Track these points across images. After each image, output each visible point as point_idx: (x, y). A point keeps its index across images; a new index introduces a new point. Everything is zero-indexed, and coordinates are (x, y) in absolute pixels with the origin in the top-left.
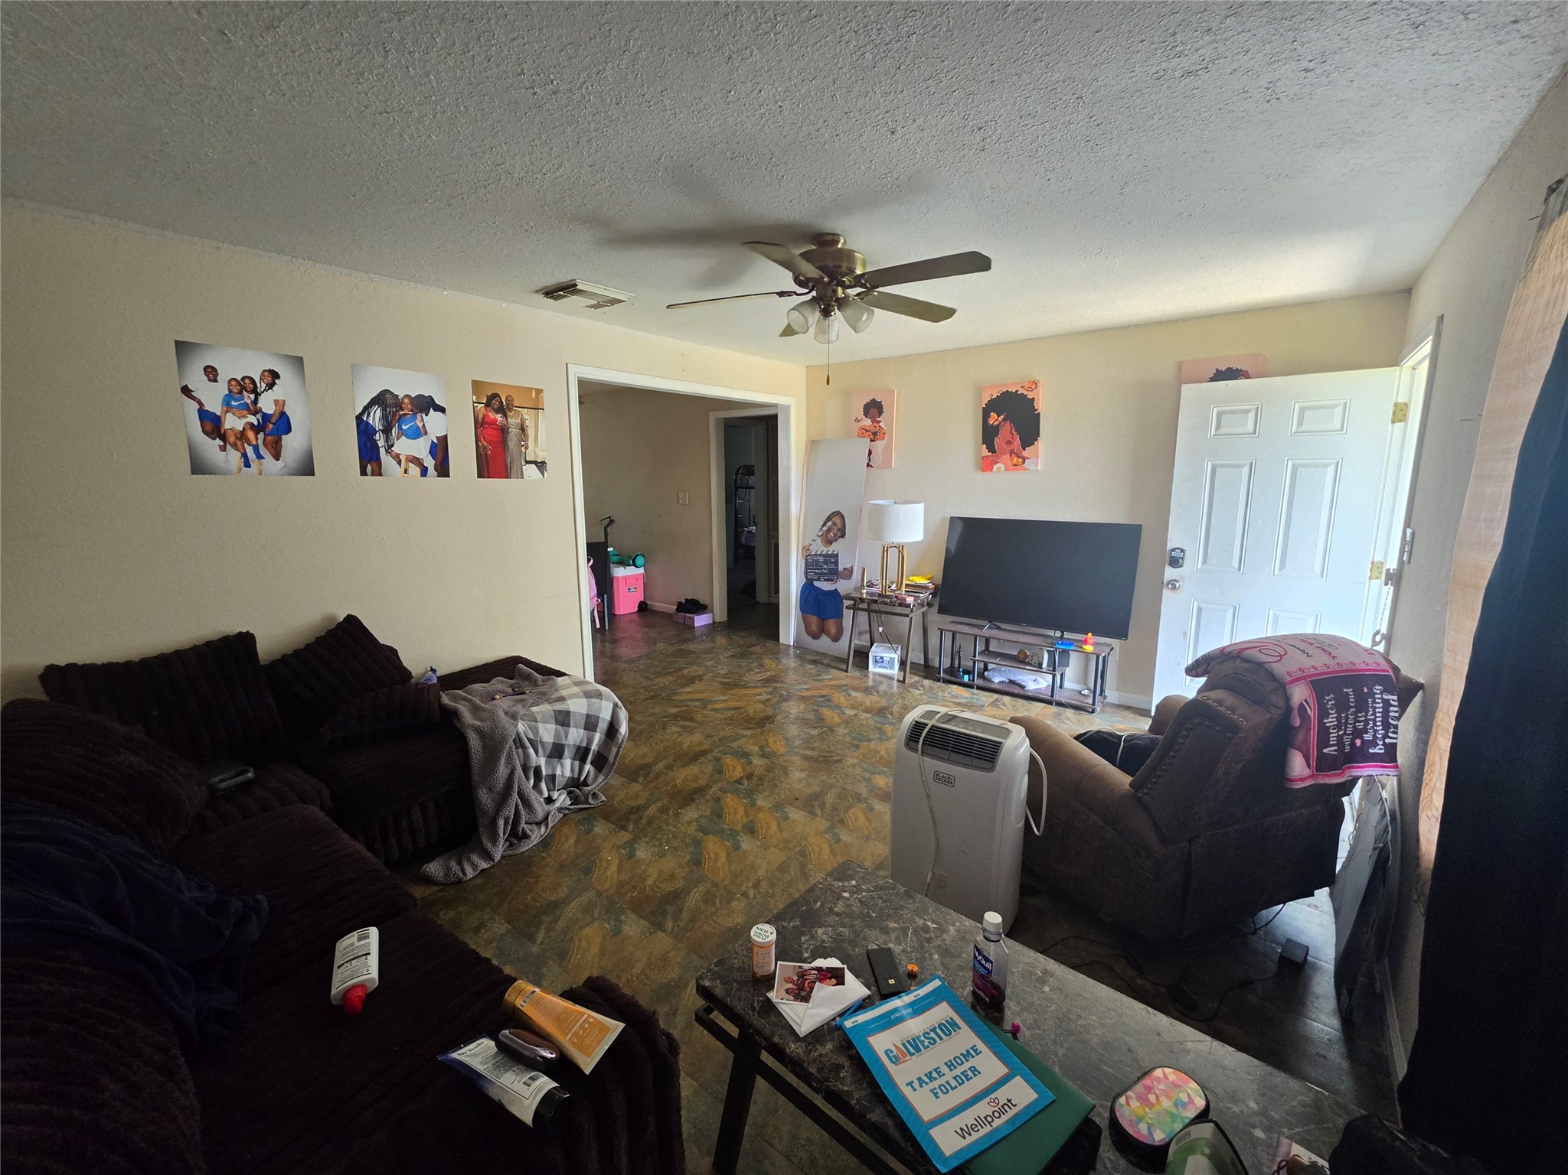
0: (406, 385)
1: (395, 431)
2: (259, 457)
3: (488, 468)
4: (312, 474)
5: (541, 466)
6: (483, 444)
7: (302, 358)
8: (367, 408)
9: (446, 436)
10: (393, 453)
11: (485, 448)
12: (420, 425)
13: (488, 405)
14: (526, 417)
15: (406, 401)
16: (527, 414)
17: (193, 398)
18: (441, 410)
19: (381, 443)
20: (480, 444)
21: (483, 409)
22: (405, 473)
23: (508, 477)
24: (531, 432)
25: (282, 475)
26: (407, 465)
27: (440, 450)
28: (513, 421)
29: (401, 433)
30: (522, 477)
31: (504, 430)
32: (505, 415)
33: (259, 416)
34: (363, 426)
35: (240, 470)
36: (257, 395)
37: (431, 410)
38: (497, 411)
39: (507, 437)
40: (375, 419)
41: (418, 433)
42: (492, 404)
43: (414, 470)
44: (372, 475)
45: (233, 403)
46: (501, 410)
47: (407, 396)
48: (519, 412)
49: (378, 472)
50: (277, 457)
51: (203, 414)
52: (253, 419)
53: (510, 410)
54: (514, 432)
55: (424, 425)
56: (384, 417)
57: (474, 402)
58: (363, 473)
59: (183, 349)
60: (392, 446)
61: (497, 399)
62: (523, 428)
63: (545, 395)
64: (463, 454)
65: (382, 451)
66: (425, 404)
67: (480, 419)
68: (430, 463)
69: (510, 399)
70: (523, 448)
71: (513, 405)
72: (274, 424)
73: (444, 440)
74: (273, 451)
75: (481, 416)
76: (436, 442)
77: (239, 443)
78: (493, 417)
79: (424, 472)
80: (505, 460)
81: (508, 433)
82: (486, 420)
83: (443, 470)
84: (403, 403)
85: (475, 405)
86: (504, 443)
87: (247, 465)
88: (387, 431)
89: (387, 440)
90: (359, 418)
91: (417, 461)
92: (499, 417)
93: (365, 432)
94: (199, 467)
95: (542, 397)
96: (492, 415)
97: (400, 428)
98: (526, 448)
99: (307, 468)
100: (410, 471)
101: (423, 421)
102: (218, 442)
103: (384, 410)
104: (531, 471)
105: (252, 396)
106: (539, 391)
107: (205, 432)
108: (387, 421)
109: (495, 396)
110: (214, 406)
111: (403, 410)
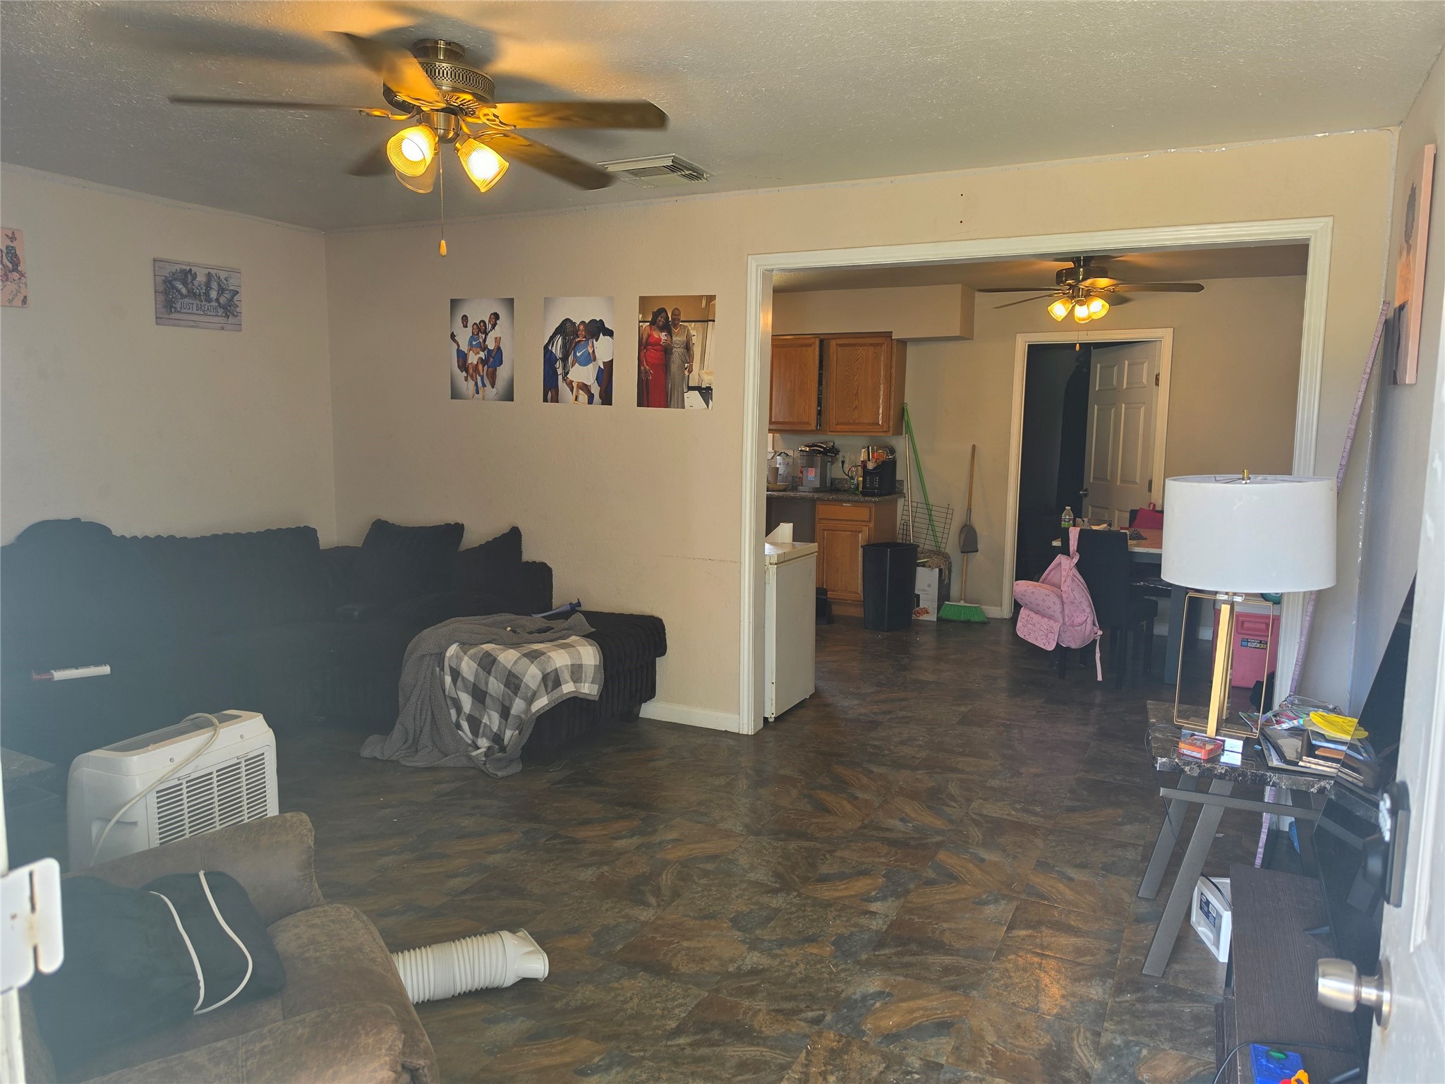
0: (581, 311)
1: (571, 359)
2: (484, 385)
3: (648, 393)
4: (512, 400)
5: (706, 393)
6: (645, 368)
7: (513, 299)
8: (552, 338)
9: (611, 361)
10: (568, 380)
11: (646, 372)
12: (591, 351)
13: (653, 323)
14: (693, 332)
15: (581, 327)
16: (694, 329)
17: (455, 341)
18: (610, 333)
19: (560, 371)
20: (642, 368)
21: (648, 328)
22: (576, 400)
23: (667, 405)
24: (697, 351)
25: (495, 400)
26: (578, 392)
27: (606, 375)
28: (678, 339)
29: (576, 360)
30: (683, 407)
31: (667, 350)
32: (670, 334)
33: (486, 352)
34: (548, 354)
35: (474, 395)
36: (487, 334)
37: (601, 334)
38: (662, 329)
39: (670, 359)
40: (557, 349)
41: (590, 358)
42: (657, 321)
43: (583, 397)
44: (551, 402)
45: (474, 343)
46: (667, 328)
47: (583, 322)
48: (685, 327)
49: (556, 399)
50: (493, 386)
51: (459, 351)
52: (482, 355)
53: (676, 326)
54: (678, 352)
55: (594, 351)
56: (564, 345)
57: (640, 322)
58: (545, 400)
59: (455, 303)
60: (568, 373)
61: (663, 314)
62: (688, 347)
63: (717, 302)
64: (626, 383)
65: (560, 378)
66: (597, 329)
67: (644, 340)
68: (596, 390)
69: (677, 312)
70: (686, 372)
71: (679, 320)
72: (493, 358)
73: (609, 365)
74: (491, 380)
75: (645, 336)
76: (602, 367)
77: (474, 374)
78: (656, 336)
79: (591, 401)
80: (666, 386)
81: (671, 353)
82: (650, 340)
83: (607, 399)
84: (579, 330)
85: (641, 324)
86: (666, 367)
87: (478, 393)
88: (565, 359)
89: (564, 367)
90: (546, 347)
91: (585, 388)
92: (663, 336)
93: (549, 359)
94: (455, 394)
95: (714, 305)
96: (656, 334)
97: (575, 353)
98: (690, 371)
99: (509, 396)
100: (580, 398)
101: (593, 346)
102: (464, 374)
103: (564, 339)
104: (693, 398)
105: (484, 336)
106: (711, 298)
107: (459, 367)
108: (566, 349)
109: (662, 311)
110: (464, 347)
111: (578, 337)
